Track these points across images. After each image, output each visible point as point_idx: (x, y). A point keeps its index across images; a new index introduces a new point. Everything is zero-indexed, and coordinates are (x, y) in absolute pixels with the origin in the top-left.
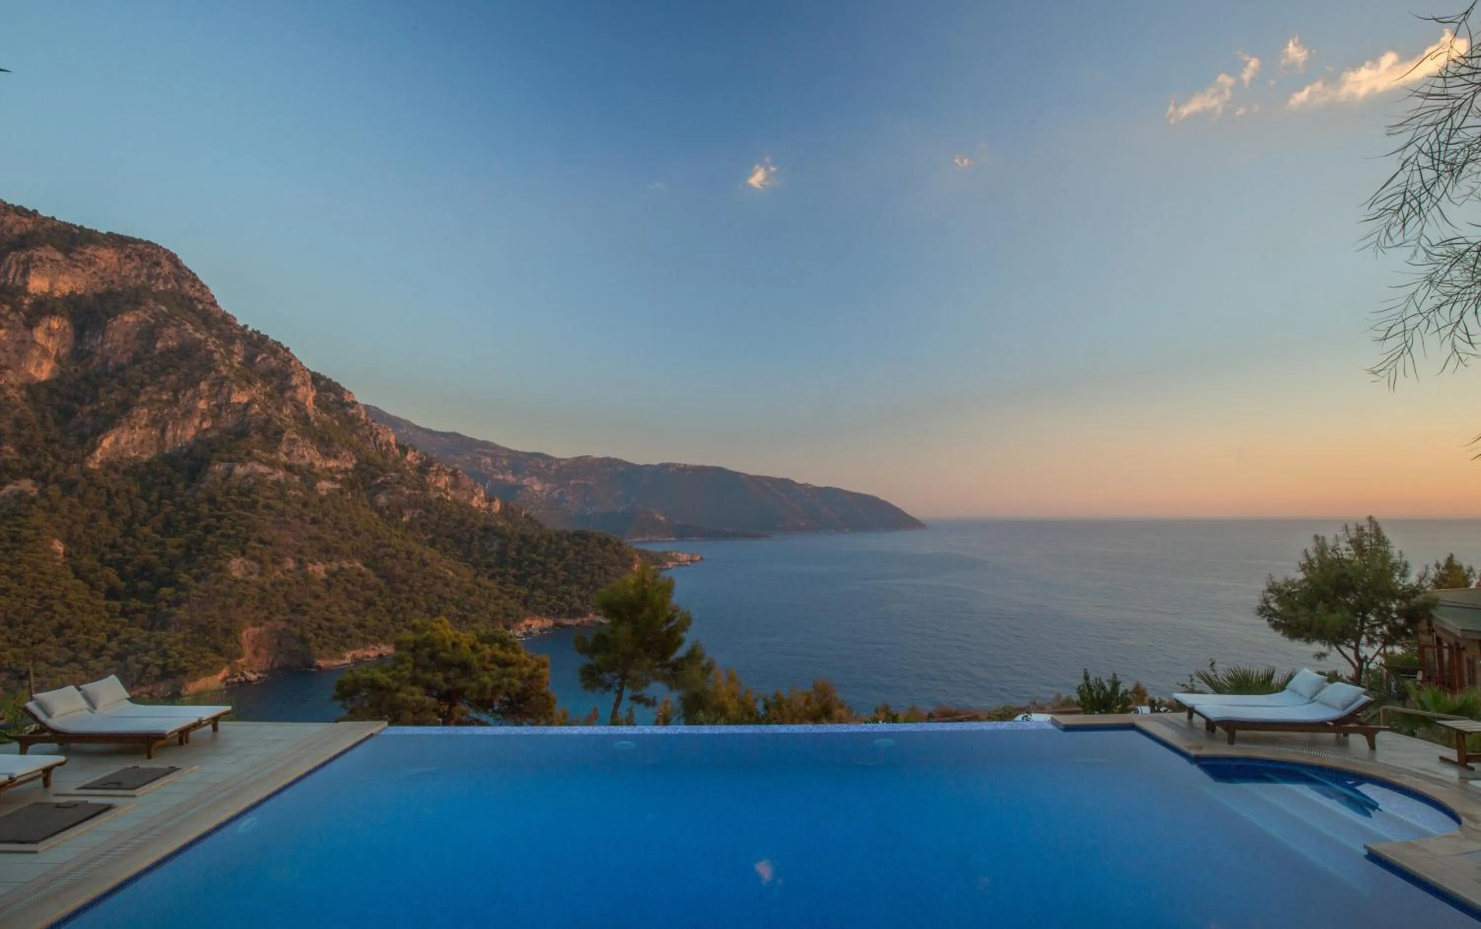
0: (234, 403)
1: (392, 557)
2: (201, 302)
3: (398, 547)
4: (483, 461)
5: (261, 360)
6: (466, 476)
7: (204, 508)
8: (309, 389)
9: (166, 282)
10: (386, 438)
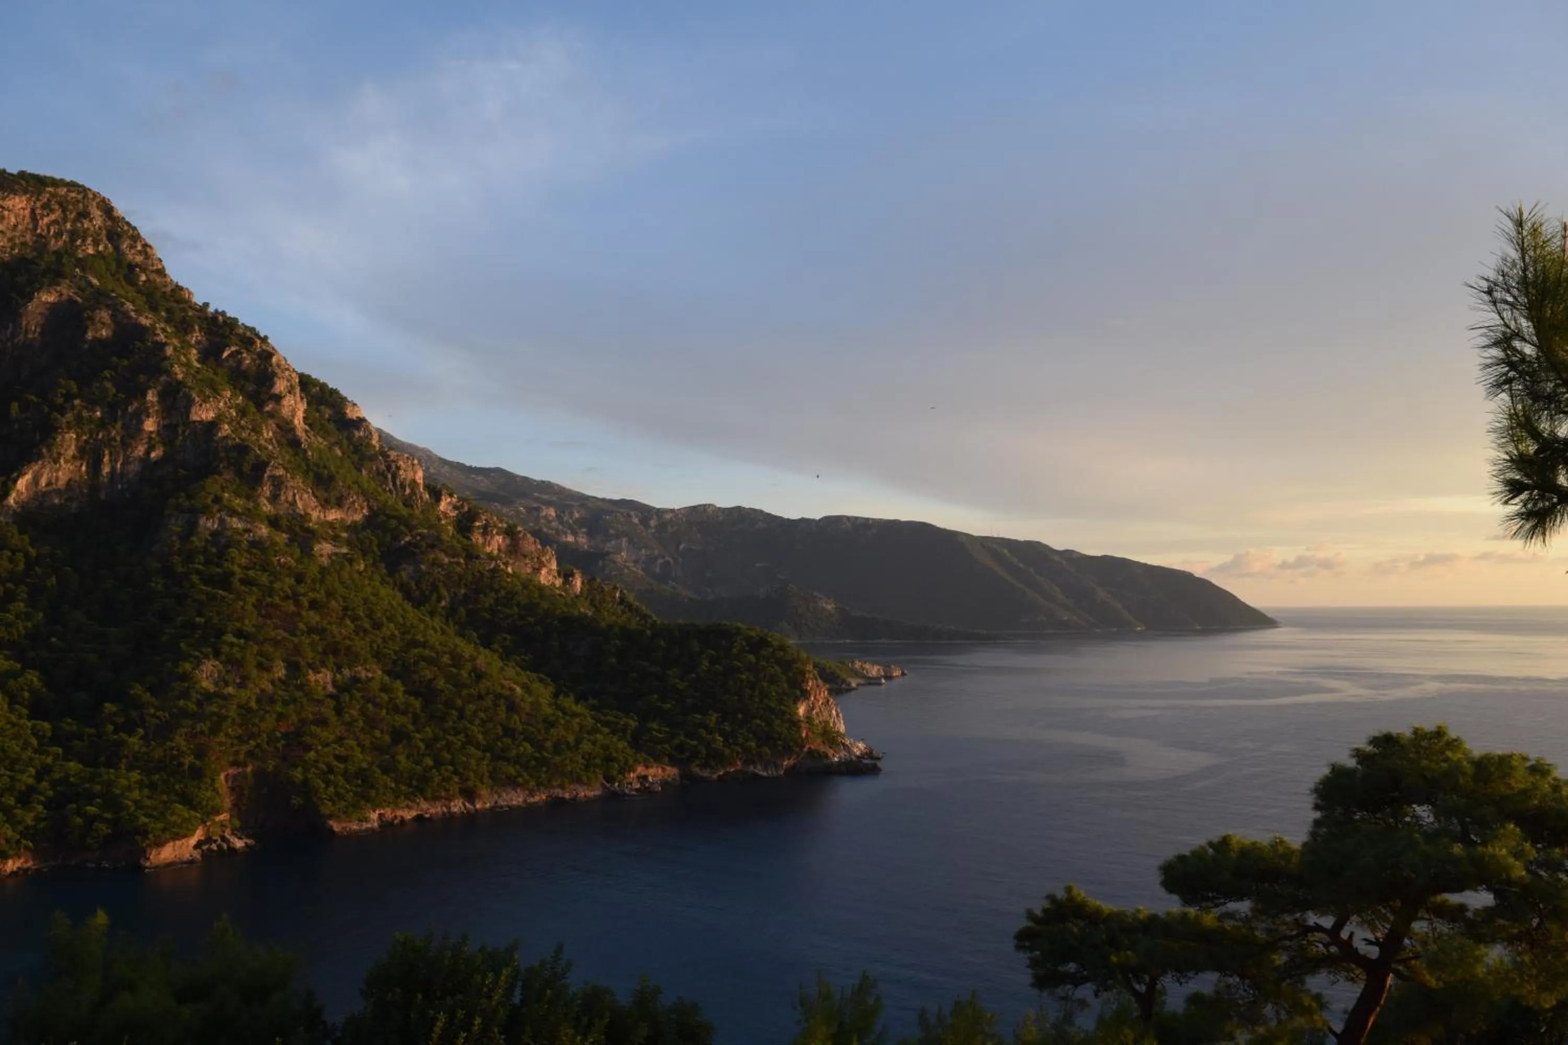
0: (194, 422)
1: (430, 661)
2: (144, 270)
3: (439, 648)
4: (544, 514)
5: (229, 356)
6: (529, 536)
7: (158, 584)
8: (298, 399)
9: (96, 243)
10: (410, 475)
